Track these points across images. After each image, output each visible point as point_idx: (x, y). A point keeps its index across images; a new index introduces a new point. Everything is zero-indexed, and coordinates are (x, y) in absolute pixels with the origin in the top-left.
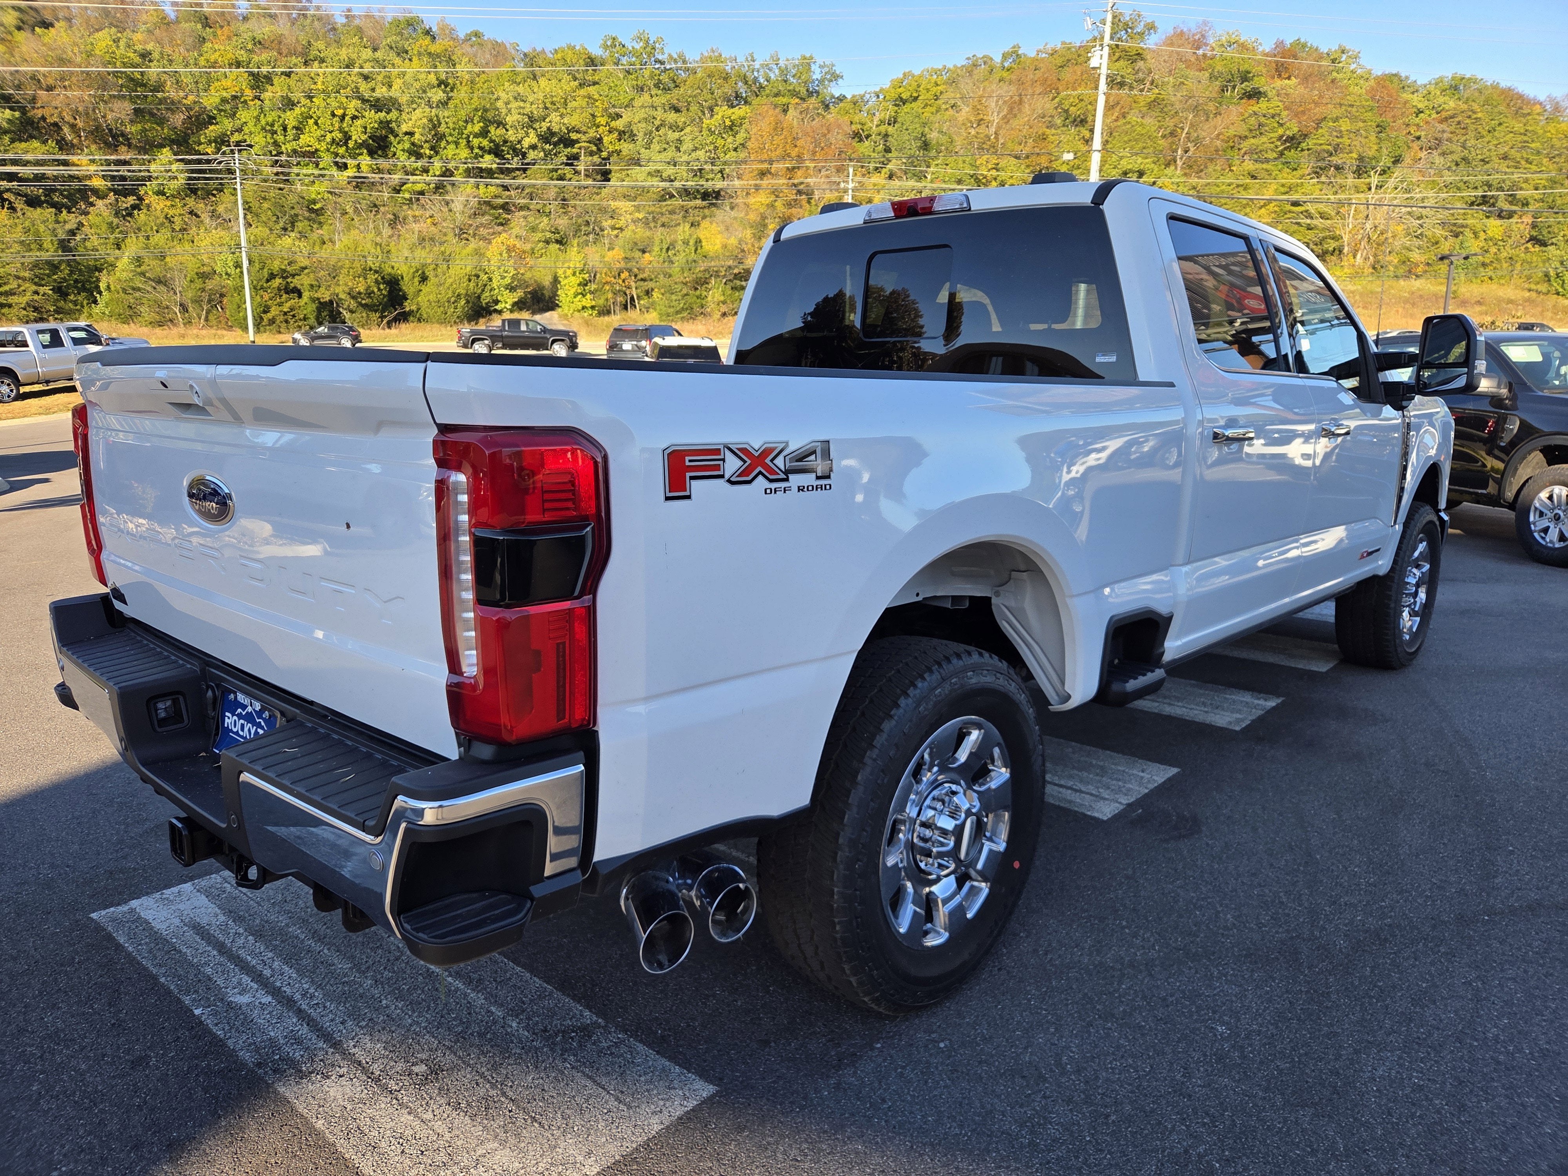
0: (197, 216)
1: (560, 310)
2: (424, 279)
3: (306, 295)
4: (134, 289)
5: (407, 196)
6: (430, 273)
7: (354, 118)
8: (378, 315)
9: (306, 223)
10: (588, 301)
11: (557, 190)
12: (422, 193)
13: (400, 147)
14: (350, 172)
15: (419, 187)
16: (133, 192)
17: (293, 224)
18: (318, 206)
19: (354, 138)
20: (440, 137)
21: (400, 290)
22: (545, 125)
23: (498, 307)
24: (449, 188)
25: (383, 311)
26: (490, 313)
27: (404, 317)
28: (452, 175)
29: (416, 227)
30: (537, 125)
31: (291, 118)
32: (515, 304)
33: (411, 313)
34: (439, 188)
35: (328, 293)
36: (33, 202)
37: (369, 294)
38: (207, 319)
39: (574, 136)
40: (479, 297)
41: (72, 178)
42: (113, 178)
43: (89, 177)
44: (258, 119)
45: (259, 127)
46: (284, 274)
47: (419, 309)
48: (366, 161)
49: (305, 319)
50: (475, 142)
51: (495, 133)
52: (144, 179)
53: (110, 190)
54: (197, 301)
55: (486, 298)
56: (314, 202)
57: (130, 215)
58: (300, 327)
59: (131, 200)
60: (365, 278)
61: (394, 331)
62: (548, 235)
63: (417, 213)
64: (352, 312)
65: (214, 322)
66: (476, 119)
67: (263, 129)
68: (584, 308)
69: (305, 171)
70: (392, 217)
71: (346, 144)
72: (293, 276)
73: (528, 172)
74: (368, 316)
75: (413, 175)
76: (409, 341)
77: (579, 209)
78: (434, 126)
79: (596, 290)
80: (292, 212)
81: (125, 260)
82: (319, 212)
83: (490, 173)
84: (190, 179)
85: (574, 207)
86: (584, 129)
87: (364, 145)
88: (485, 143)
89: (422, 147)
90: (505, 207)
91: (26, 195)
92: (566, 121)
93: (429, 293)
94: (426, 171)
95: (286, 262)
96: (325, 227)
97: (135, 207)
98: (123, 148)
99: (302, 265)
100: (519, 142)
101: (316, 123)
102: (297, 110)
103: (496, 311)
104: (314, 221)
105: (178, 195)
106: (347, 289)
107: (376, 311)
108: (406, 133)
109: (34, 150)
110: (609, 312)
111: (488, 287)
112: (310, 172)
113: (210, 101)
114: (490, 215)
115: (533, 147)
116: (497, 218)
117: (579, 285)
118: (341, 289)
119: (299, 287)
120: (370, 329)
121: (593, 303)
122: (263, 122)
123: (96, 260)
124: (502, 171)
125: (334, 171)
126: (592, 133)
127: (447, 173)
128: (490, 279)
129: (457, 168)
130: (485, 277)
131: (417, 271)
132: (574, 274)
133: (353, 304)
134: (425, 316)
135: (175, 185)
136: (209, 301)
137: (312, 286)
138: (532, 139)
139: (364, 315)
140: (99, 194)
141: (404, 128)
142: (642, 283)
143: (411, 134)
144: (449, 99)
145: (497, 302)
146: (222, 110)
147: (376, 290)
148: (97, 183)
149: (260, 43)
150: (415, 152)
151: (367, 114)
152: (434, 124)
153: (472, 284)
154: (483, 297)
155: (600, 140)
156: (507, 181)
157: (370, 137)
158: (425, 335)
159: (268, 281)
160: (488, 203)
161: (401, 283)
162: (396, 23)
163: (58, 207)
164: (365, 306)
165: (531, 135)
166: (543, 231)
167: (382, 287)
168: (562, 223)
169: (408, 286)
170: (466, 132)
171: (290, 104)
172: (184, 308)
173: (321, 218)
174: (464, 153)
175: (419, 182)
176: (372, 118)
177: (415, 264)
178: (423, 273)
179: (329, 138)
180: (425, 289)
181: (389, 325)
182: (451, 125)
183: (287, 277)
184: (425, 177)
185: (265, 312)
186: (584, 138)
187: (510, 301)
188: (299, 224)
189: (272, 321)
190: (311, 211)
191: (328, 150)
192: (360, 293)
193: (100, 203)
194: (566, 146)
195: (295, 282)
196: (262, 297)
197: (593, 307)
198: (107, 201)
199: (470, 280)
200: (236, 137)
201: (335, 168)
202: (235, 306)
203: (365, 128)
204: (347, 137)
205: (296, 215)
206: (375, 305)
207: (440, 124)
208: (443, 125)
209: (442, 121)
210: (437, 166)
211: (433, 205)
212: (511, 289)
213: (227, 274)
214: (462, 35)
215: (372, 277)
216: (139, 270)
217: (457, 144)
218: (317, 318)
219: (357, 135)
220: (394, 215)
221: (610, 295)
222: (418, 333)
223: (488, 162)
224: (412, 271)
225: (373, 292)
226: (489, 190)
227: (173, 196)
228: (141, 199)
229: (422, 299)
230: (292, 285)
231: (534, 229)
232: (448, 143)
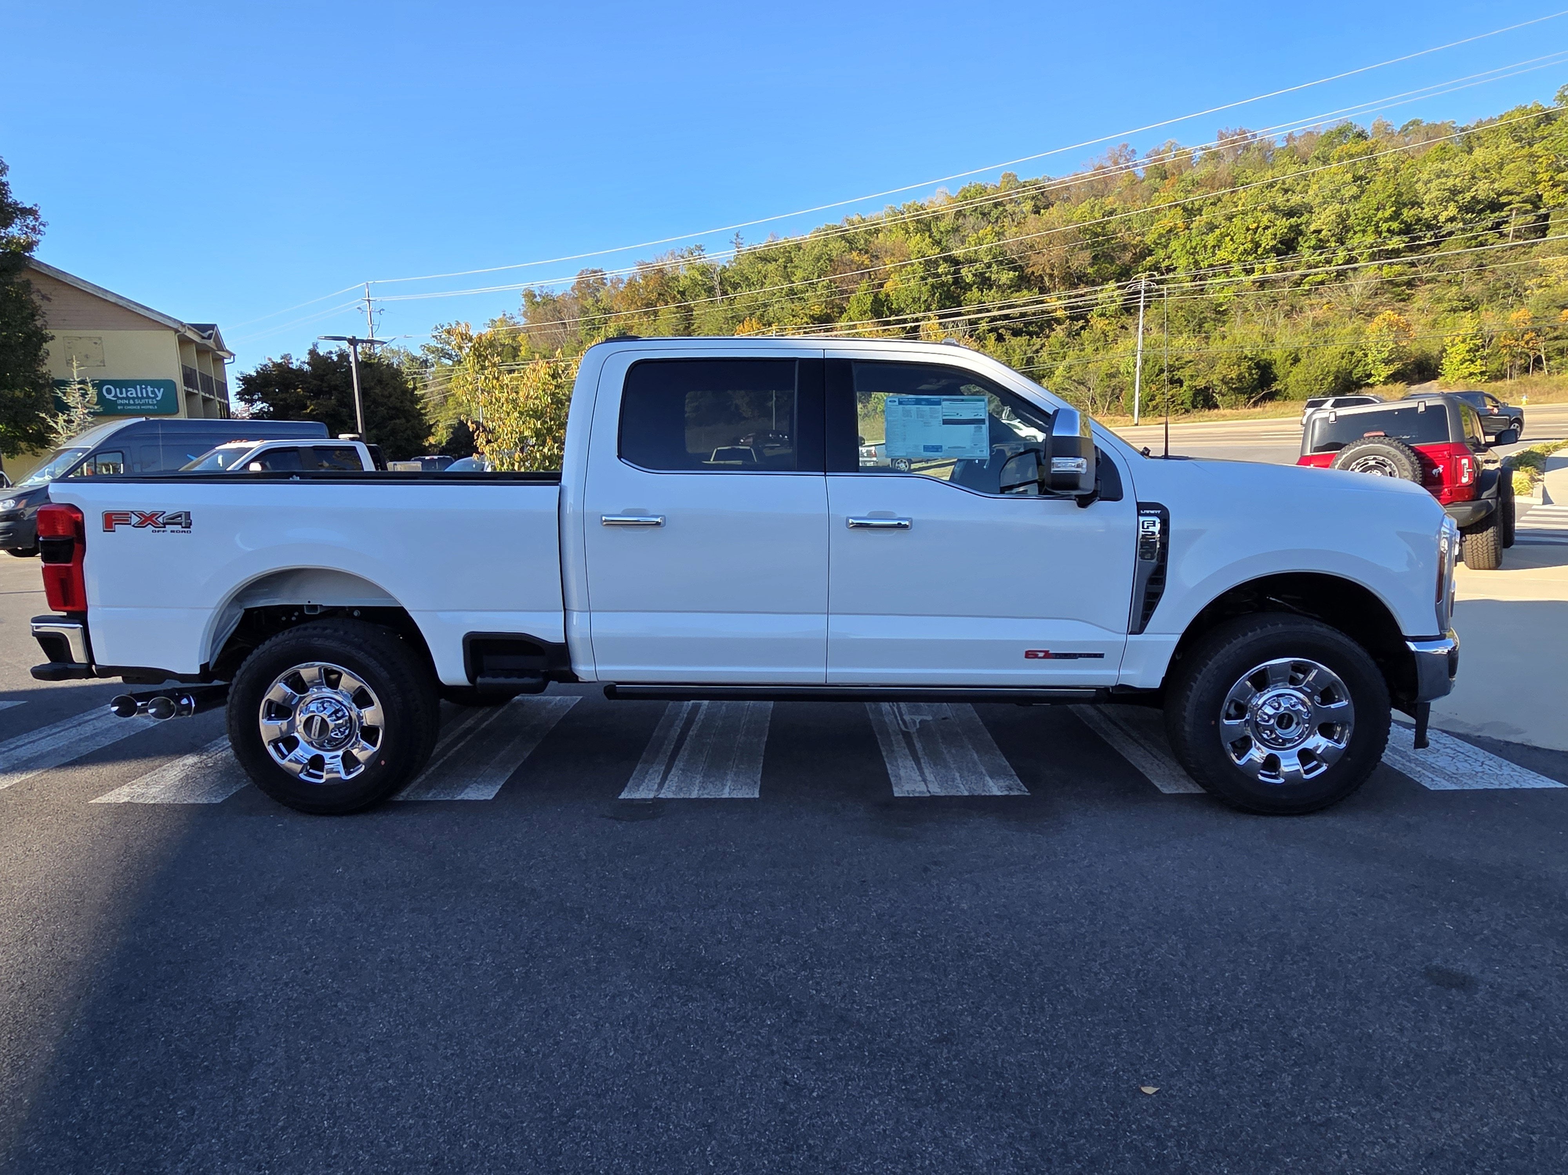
0: (1127, 329)
1: (1441, 378)
2: (1296, 360)
3: (1186, 384)
4: (1063, 389)
5: (1307, 288)
6: (1303, 356)
7: (1267, 228)
8: (1246, 396)
9: (1212, 323)
10: (1477, 367)
11: (1474, 257)
12: (1322, 283)
13: (1307, 244)
14: (1256, 276)
15: (1319, 278)
16: (1083, 317)
17: (1200, 326)
18: (1224, 308)
19: (1263, 246)
20: (1347, 229)
21: (1272, 373)
22: (1468, 196)
23: (1370, 381)
24: (1350, 274)
25: (1252, 393)
26: (1360, 387)
27: (1271, 396)
28: (1356, 261)
29: (1310, 314)
30: (1459, 197)
31: (1211, 239)
32: (1388, 377)
33: (1277, 393)
34: (1341, 275)
35: (1205, 381)
36: (1016, 333)
37: (1240, 378)
38: (1108, 409)
39: (1504, 199)
40: (1351, 372)
41: (1043, 312)
42: (1072, 308)
43: (1056, 310)
44: (1184, 245)
45: (1184, 251)
46: (1172, 369)
47: (1286, 389)
48: (1272, 262)
49: (1182, 404)
50: (1384, 227)
51: (1408, 214)
52: (1093, 305)
53: (1068, 317)
54: (1103, 395)
55: (1358, 372)
56: (1221, 305)
57: (1078, 334)
58: (1177, 410)
59: (1081, 323)
60: (1239, 366)
61: (1258, 409)
62: (1455, 304)
63: (1313, 302)
64: (1223, 395)
65: (1113, 411)
66: (1389, 204)
67: (1187, 252)
68: (1471, 374)
69: (1217, 281)
70: (1289, 308)
71: (1256, 252)
72: (1178, 369)
73: (1441, 246)
74: (1236, 398)
75: (1316, 267)
76: (1269, 417)
77: (1499, 272)
78: (1343, 220)
79: (1489, 355)
80: (1201, 316)
81: (1061, 368)
82: (1224, 313)
83: (1396, 253)
84: (1126, 300)
85: (1493, 272)
86: (1519, 189)
87: (1273, 248)
88: (1395, 225)
89: (1328, 241)
90: (1410, 284)
91: (1013, 329)
92: (1496, 186)
93: (1298, 373)
94: (1328, 262)
95: (1174, 359)
96: (1227, 325)
97: (1083, 328)
98: (1082, 285)
99: (1187, 360)
100: (1435, 217)
101: (1232, 240)
102: (1218, 232)
103: (1368, 385)
104: (1219, 321)
105: (1116, 315)
106: (1221, 377)
107: (1244, 393)
108: (1314, 232)
109: (1025, 296)
110: (1504, 377)
111: (1363, 363)
112: (1221, 280)
113: (1149, 239)
114: (1393, 293)
115: (1452, 219)
116: (1399, 295)
117: (1468, 351)
118: (1215, 377)
119: (1182, 378)
120: (1237, 409)
121: (1484, 369)
122: (1188, 247)
123: (1044, 370)
124: (1411, 249)
125: (1243, 277)
126: (1528, 192)
127: (1351, 260)
128: (1366, 355)
129: (1361, 254)
130: (1360, 354)
131: (1290, 355)
132: (1464, 341)
133: (1225, 389)
134: (1291, 394)
135: (1113, 307)
136: (1112, 394)
137: (1192, 376)
138: (1452, 210)
139: (1233, 397)
140: (1058, 321)
141: (1312, 227)
142: (1552, 343)
143: (1319, 232)
144: (1362, 192)
145: (1369, 376)
146: (1158, 244)
147: (1247, 375)
148: (1059, 314)
149: (1198, 183)
150: (1321, 246)
151: (1278, 223)
152: (1342, 219)
153: (1344, 361)
154: (1355, 371)
155: (1540, 197)
156: (1415, 257)
157: (1281, 242)
158: (1287, 411)
159: (1157, 375)
160: (1390, 282)
161: (1274, 367)
162: (1329, 134)
163: (1031, 334)
164: (1234, 390)
165: (1450, 208)
166: (1450, 300)
167: (1254, 372)
168: (1475, 289)
169: (1279, 370)
170: (1375, 219)
171: (1212, 227)
172: (1093, 401)
173: (1226, 318)
174: (1370, 239)
175: (1320, 274)
176: (1283, 224)
177: (1290, 348)
178: (1297, 355)
179: (1242, 248)
180: (1295, 370)
181: (1255, 404)
182: (1360, 216)
183: (1174, 371)
184: (1327, 268)
185: (1151, 400)
186: (1518, 199)
187: (1384, 374)
188: (1206, 325)
189: (1155, 408)
190: (1219, 312)
191: (1239, 260)
192: (1232, 379)
193: (1058, 328)
194: (1492, 212)
195: (1178, 374)
196: (1151, 388)
197: (1482, 373)
198: (1064, 326)
199: (1343, 358)
200: (1167, 263)
201: (1244, 273)
202: (1129, 397)
203: (1275, 235)
204: (1257, 245)
205: (1205, 318)
206: (1245, 388)
207: (1349, 216)
208: (1353, 217)
209: (1352, 214)
210: (1342, 254)
211: (1333, 293)
212: (1387, 362)
213: (1128, 372)
214: (1398, 129)
215: (1245, 364)
216: (1067, 375)
217: (1364, 231)
218: (1192, 402)
219: (1267, 241)
220: (1292, 306)
221: (1507, 359)
222: (1281, 410)
223: (1395, 243)
224: (1285, 355)
225: (1244, 377)
226: (1392, 270)
227: (1111, 316)
228: (1087, 321)
229: (1291, 380)
230: (1176, 377)
231: (1439, 300)
232: (1355, 233)
